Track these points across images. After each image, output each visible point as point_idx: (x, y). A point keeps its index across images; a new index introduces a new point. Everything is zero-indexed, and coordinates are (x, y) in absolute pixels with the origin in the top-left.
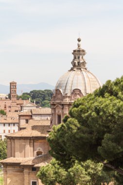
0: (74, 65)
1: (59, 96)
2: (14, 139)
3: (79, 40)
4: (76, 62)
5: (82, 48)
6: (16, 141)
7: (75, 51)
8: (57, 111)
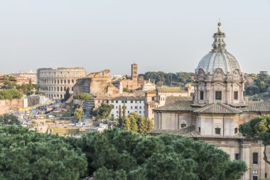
0: (215, 47)
1: (202, 75)
2: (161, 113)
3: (219, 24)
4: (217, 44)
5: (222, 31)
6: (163, 114)
7: (215, 34)
8: (199, 88)
